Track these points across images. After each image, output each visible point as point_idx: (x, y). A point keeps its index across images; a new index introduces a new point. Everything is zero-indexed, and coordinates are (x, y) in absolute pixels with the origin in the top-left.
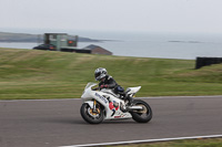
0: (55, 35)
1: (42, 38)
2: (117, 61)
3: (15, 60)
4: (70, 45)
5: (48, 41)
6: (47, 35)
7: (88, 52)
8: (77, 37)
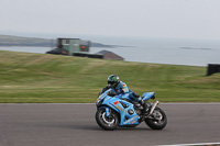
0: (68, 40)
1: (55, 43)
2: (129, 66)
3: (28, 64)
4: (82, 50)
5: (60, 46)
6: (60, 40)
7: (100, 57)
8: (89, 42)
